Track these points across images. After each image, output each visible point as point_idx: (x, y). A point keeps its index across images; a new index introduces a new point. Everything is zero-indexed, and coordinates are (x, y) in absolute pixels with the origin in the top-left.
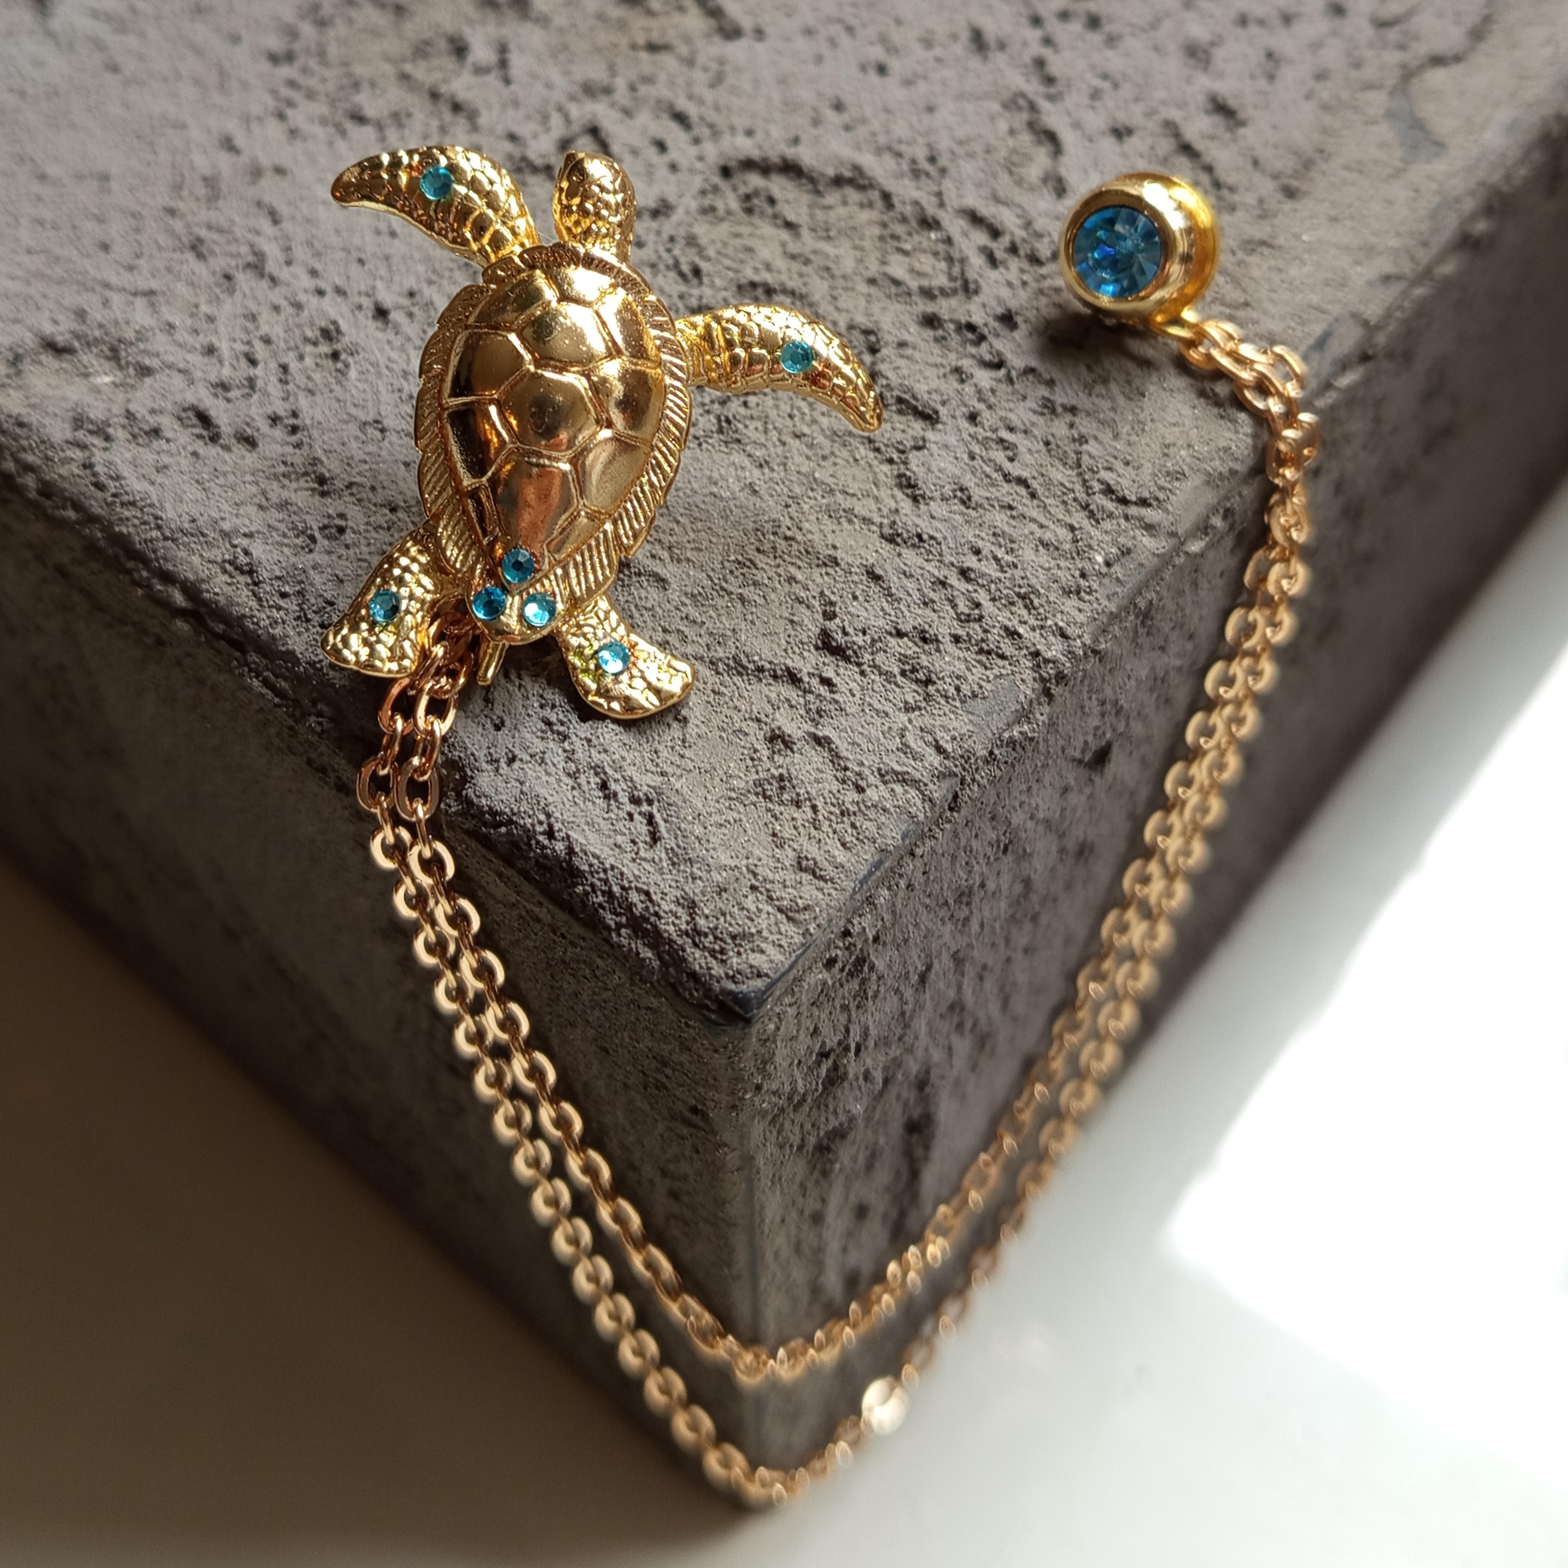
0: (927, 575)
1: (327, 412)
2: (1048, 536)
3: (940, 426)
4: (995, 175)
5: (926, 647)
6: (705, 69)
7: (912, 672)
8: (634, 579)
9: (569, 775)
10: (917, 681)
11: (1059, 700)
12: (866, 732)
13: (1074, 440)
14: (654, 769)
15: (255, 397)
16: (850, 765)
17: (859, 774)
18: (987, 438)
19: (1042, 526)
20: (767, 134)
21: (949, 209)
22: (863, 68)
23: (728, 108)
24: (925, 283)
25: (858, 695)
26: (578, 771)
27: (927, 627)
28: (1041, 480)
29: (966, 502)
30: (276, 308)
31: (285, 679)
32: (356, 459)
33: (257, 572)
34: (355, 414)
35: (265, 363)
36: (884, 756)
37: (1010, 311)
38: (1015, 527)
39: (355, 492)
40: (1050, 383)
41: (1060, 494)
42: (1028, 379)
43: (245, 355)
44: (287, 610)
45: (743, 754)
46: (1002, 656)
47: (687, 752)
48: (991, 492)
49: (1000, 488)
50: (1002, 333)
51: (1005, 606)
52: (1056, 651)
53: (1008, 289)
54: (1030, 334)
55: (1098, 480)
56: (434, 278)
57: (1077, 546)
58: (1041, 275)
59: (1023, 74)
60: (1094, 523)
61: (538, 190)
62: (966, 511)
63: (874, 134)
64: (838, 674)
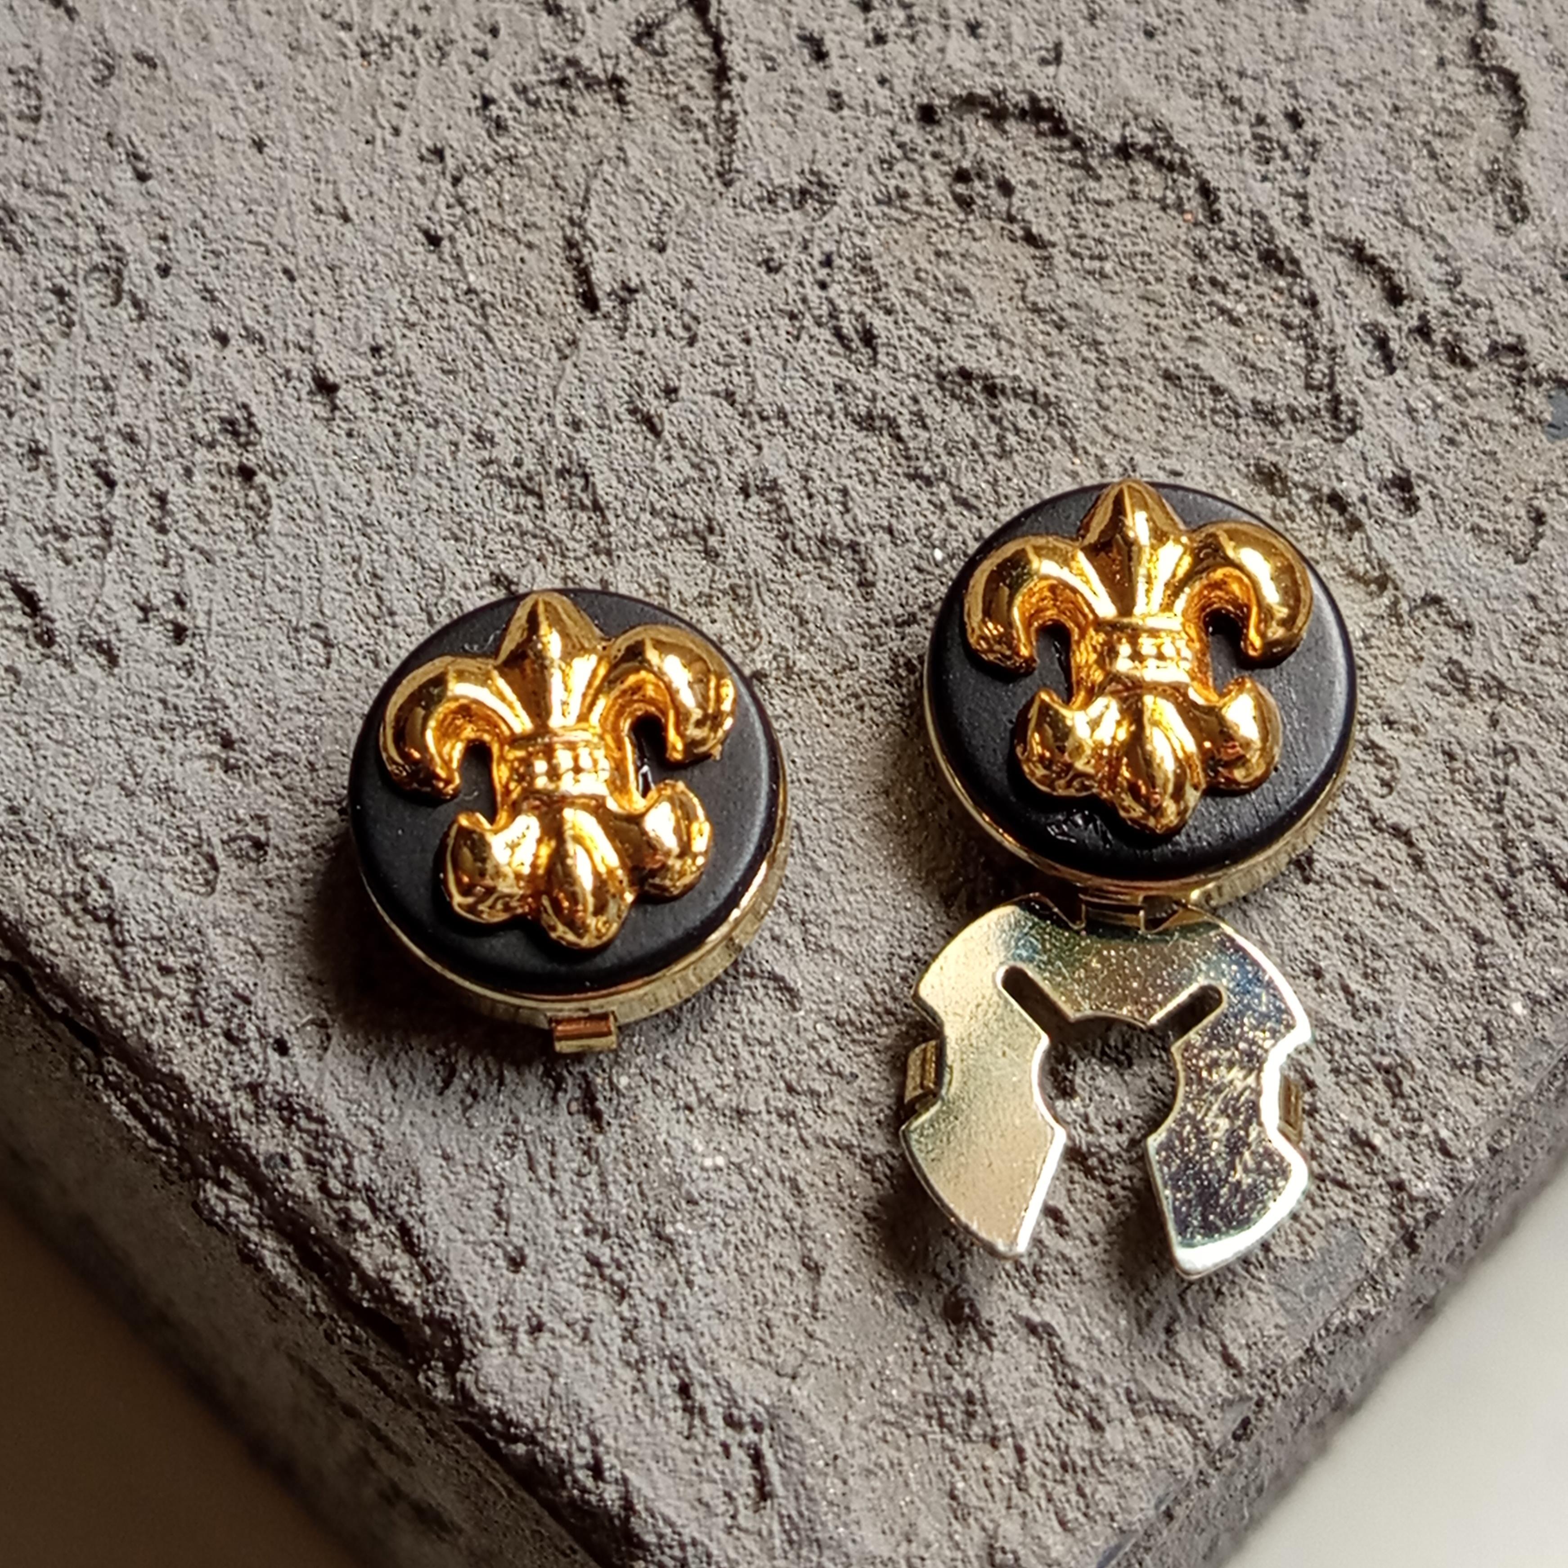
1: (232, 597)
2: (1435, 953)
4: (1404, 166)
9: (628, 1363)
13: (1496, 753)
14: (764, 1357)
15: (112, 558)
16: (1081, 1380)
17: (1095, 1398)
19: (1427, 928)
20: (1005, 34)
24: (1265, 396)
26: (643, 1359)
28: (1433, 831)
29: (1304, 868)
30: (145, 369)
31: (166, 1113)
32: (283, 704)
33: (121, 924)
34: (278, 607)
35: (127, 485)
36: (1139, 1368)
37: (1408, 472)
38: (1382, 926)
39: (281, 772)
40: (1465, 628)
41: (1462, 862)
42: (1427, 616)
43: (93, 465)
44: (171, 999)
45: (909, 1339)
46: (1342, 1185)
47: (817, 1328)
48: (1348, 852)
49: (1363, 844)
50: (1390, 517)
51: (1354, 1084)
52: (1432, 1180)
53: (1408, 422)
54: (1440, 522)
55: (1530, 842)
56: (413, 316)
57: (1484, 978)
58: (1467, 389)
60: (1515, 929)
61: (595, 126)
62: (1303, 888)
63: (1195, 51)
64: (1072, 1201)
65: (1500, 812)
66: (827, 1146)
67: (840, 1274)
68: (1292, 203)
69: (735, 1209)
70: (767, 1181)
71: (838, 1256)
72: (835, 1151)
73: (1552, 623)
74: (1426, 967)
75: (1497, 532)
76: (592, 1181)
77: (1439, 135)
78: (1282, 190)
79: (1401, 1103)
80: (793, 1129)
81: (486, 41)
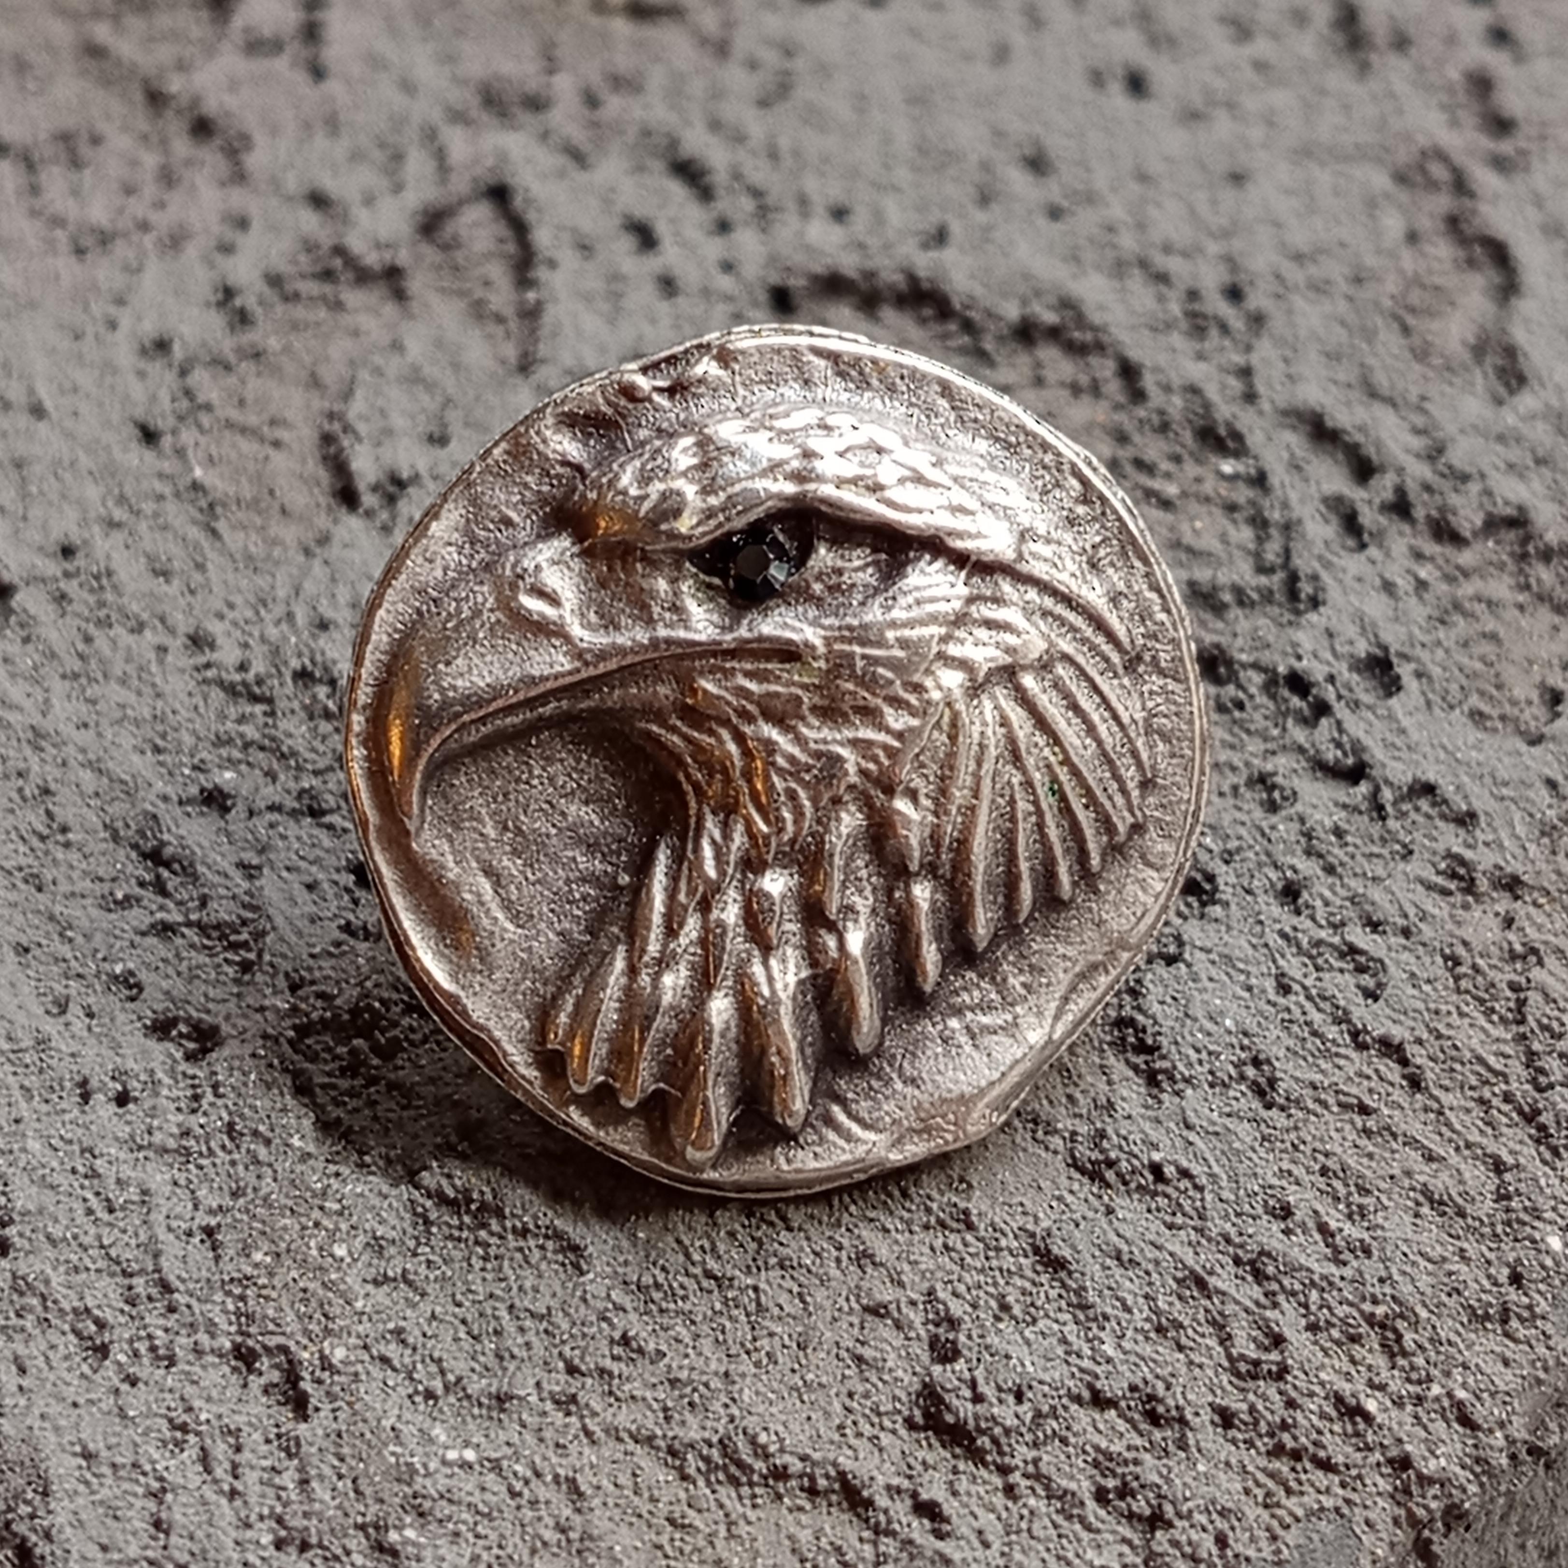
0: (1167, 1262)
2: (1443, 1182)
3: (1216, 911)
4: (1369, 336)
5: (1157, 1435)
6: (753, 65)
7: (1122, 1496)
8: (512, 1241)
10: (1131, 1516)
11: (1449, 1563)
13: (1513, 956)
18: (1319, 943)
19: (1430, 1158)
20: (879, 218)
21: (1266, 406)
22: (1097, 79)
23: (796, 153)
24: (1203, 575)
25: (996, 1546)
27: (1160, 1386)
28: (1434, 1047)
29: (1265, 1092)
37: (1386, 649)
38: (1370, 1156)
40: (1467, 820)
41: (1473, 1081)
42: (1417, 809)
46: (1326, 1466)
48: (1322, 1071)
49: (1342, 1062)
50: (1366, 698)
51: (1339, 1343)
52: (1448, 1457)
53: (1384, 597)
54: (1429, 703)
55: (1561, 1056)
56: (119, 514)
57: (1508, 1210)
58: (1458, 567)
59: (1443, 107)
60: (1548, 1156)
61: (367, 322)
62: (1265, 1114)
63: (1111, 229)
64: (955, 1494)
65: (1522, 1022)
66: (619, 1440)
68: (1232, 380)
69: (489, 1516)
70: (534, 1483)
72: (631, 1446)
74: (1431, 1201)
75: (1503, 718)
76: (288, 1479)
77: (1412, 310)
78: (1222, 369)
79: (1401, 1362)
80: (573, 1419)
81: (230, 234)
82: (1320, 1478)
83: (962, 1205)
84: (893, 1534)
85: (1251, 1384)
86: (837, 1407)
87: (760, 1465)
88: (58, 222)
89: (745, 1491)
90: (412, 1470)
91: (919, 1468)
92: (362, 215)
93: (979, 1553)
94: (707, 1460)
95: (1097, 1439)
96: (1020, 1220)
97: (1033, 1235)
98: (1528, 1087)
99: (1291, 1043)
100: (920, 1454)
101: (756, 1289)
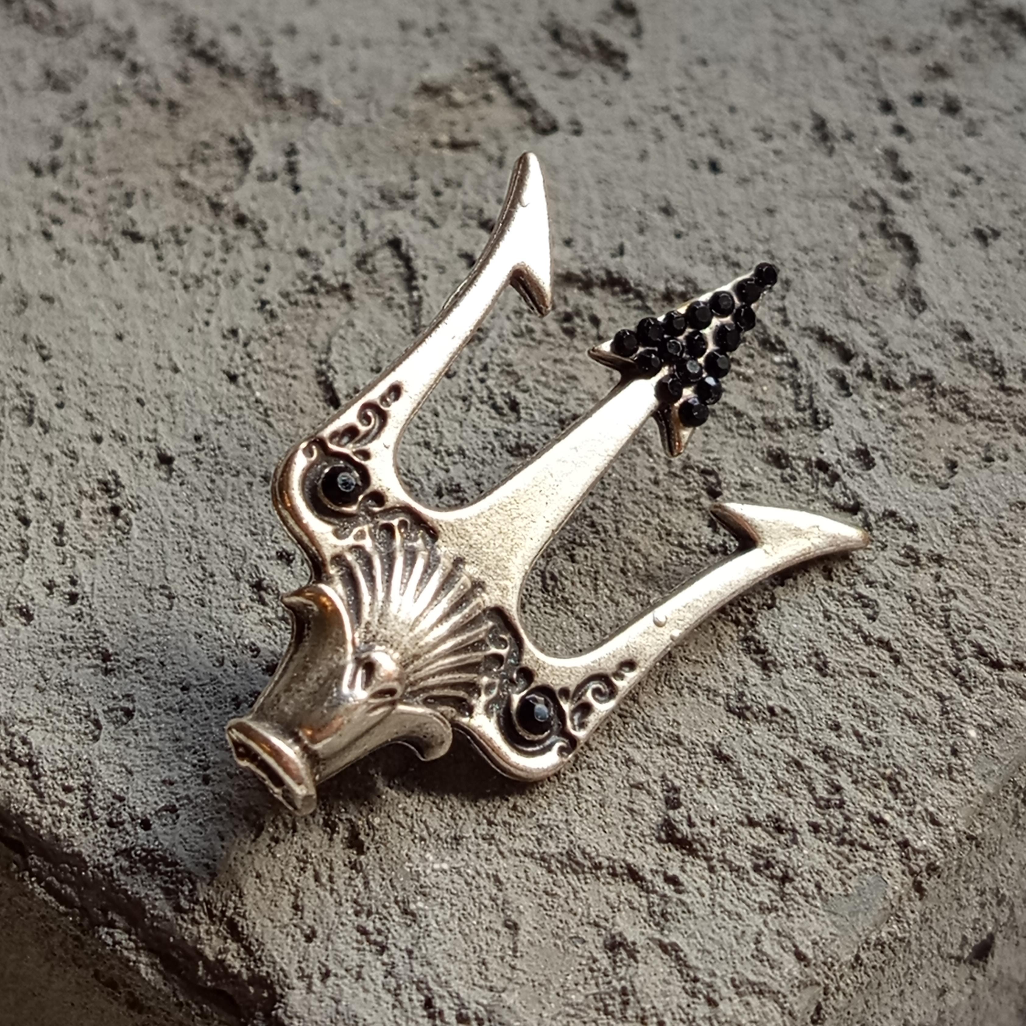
0: (780, 754)
1: (107, 576)
2: (914, 707)
4: (845, 288)
5: (782, 838)
7: (767, 867)
9: (389, 991)
10: (773, 877)
11: (931, 893)
12: (717, 938)
13: (942, 595)
14: (482, 983)
15: (28, 561)
16: (700, 976)
17: (710, 986)
18: (843, 594)
19: (907, 696)
20: (589, 243)
21: (795, 326)
22: (694, 165)
24: (770, 414)
25: (707, 894)
26: (399, 987)
27: (782, 815)
28: (905, 641)
29: (822, 669)
30: (49, 458)
31: (71, 884)
32: (142, 631)
33: (37, 764)
34: (138, 578)
35: (38, 522)
36: (738, 965)
37: (865, 445)
38: (877, 697)
39: (142, 669)
40: (913, 529)
41: (926, 657)
42: (887, 524)
43: (16, 513)
44: (72, 806)
45: (580, 964)
46: (867, 848)
47: (518, 963)
48: (850, 657)
49: (859, 652)
50: (857, 471)
51: (869, 789)
52: (927, 840)
53: (863, 420)
54: (889, 471)
55: (969, 642)
56: (221, 418)
57: (948, 719)
58: (899, 402)
59: (873, 168)
60: (966, 691)
61: (333, 313)
62: (822, 679)
63: (708, 241)
64: (684, 871)
65: (948, 626)
66: (517, 855)
67: (531, 930)
68: (776, 314)
69: (457, 895)
70: (477, 878)
71: (529, 919)
72: (522, 858)
73: (968, 521)
74: (909, 716)
75: (927, 476)
76: (359, 881)
77: (866, 273)
78: (770, 308)
79: (901, 796)
80: (493, 847)
81: (262, 273)
82: (864, 853)
83: (676, 733)
84: (655, 892)
85: (826, 811)
86: (623, 834)
87: (587, 863)
88: (174, 273)
89: (581, 876)
90: (419, 875)
91: (665, 860)
92: (326, 259)
93: (699, 899)
94: (561, 862)
95: (752, 841)
96: (705, 739)
97: (712, 745)
98: (953, 658)
99: (833, 644)
100: (666, 854)
101: (577, 779)
